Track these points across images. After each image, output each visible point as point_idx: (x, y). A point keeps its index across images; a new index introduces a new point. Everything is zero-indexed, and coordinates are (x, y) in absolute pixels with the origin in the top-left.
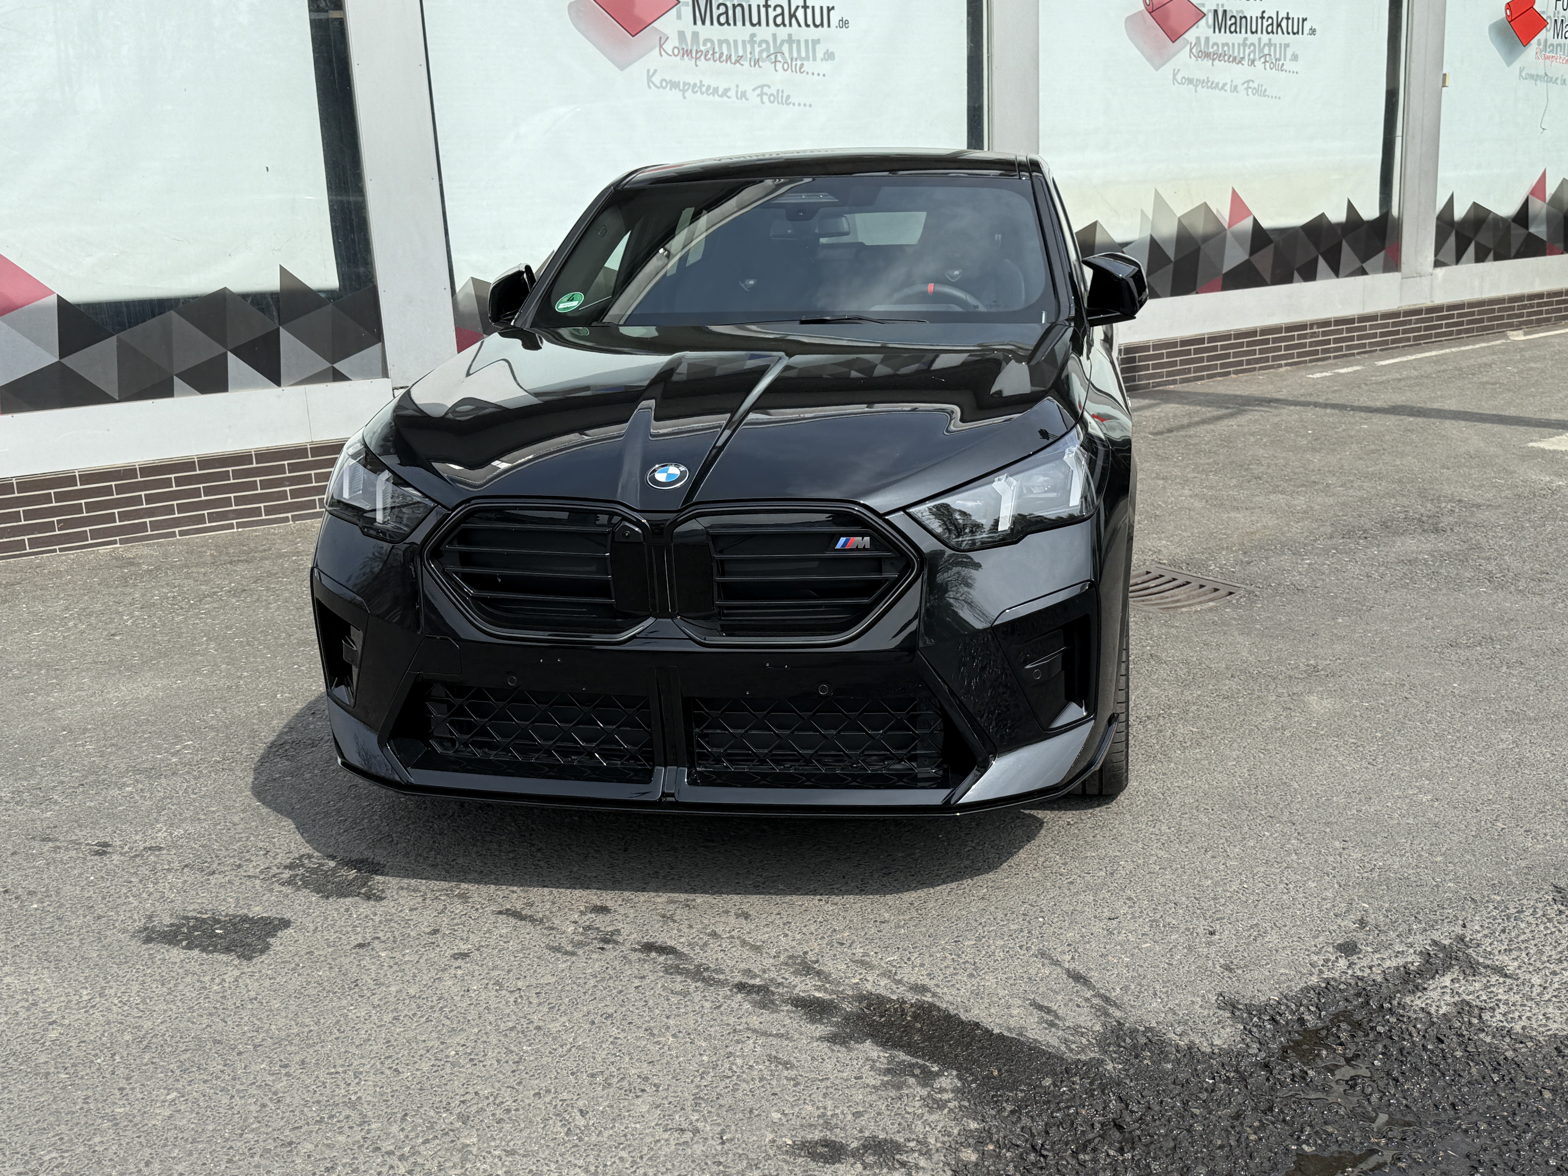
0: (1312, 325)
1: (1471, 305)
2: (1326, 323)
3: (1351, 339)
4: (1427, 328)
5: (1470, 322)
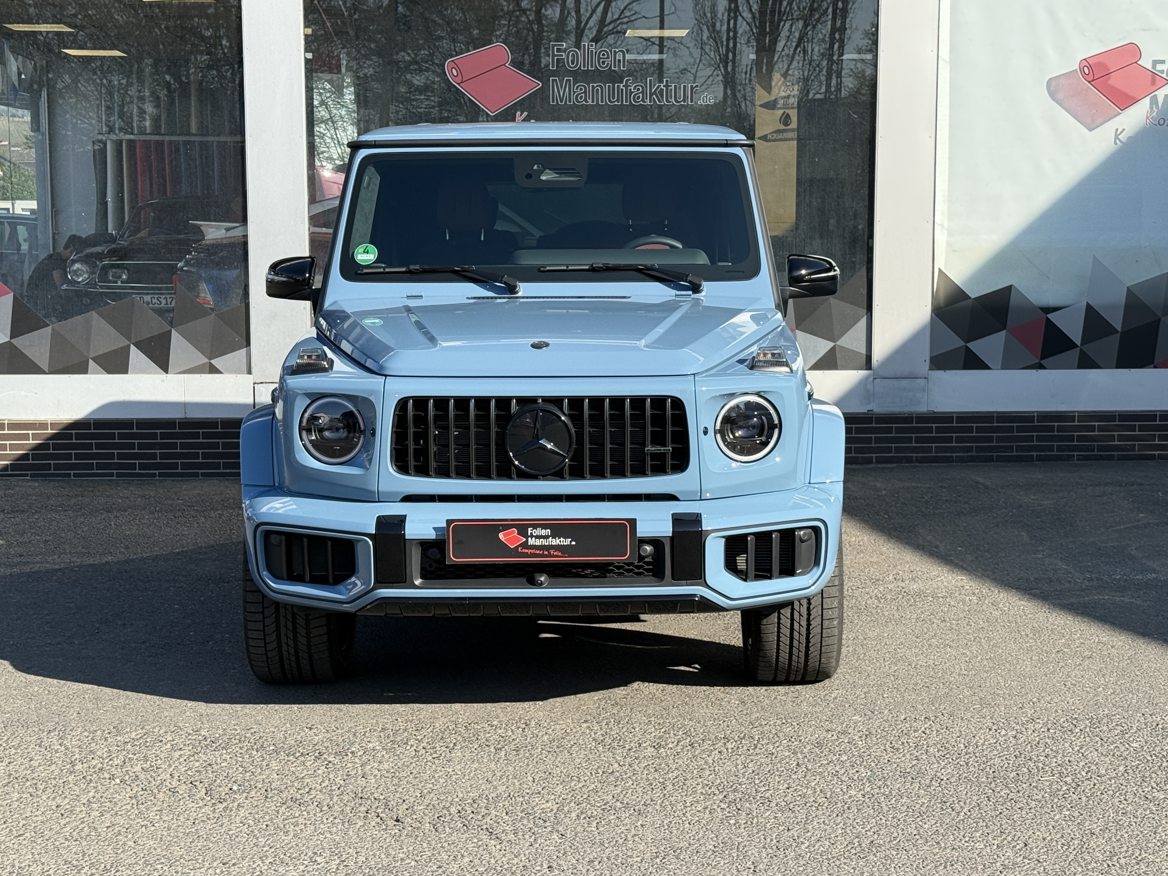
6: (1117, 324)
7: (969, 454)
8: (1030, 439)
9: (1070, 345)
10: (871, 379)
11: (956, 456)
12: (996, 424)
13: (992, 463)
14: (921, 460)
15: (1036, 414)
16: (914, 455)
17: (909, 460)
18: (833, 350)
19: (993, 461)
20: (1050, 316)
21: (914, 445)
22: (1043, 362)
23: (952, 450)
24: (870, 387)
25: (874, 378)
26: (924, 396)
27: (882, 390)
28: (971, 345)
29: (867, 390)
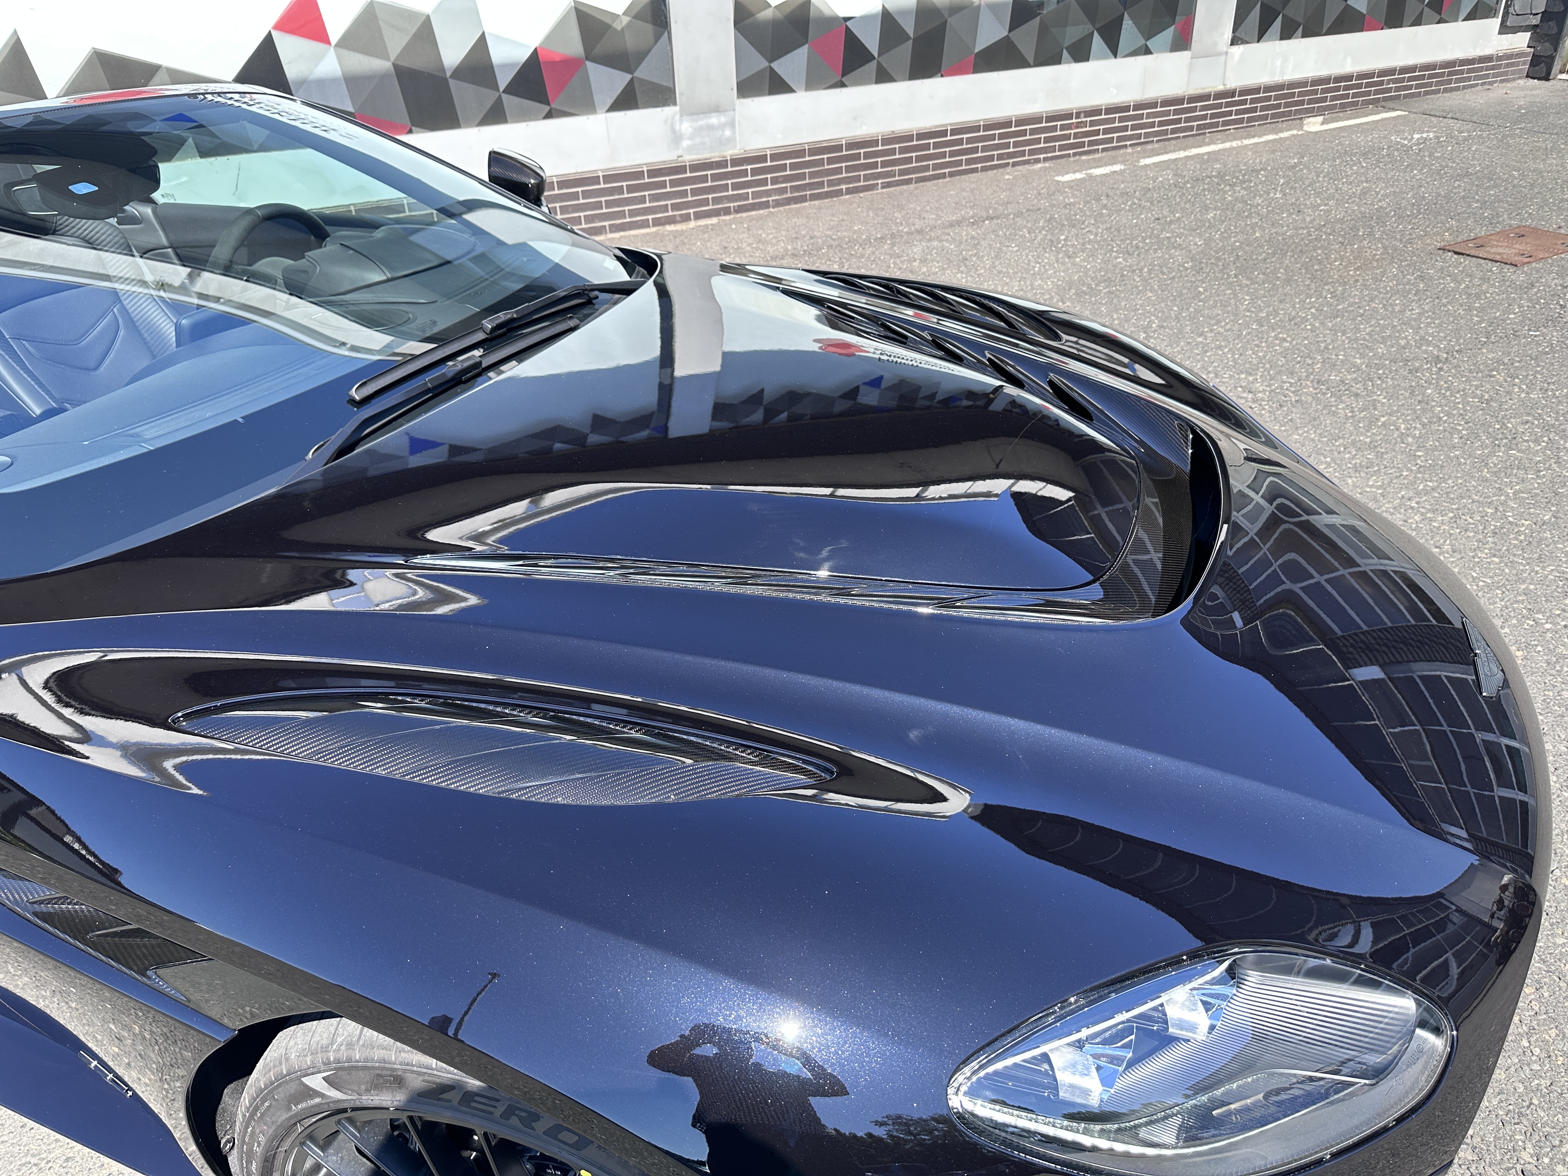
0: (1078, 115)
1: (1268, 89)
2: (1096, 112)
3: (1125, 128)
4: (1213, 116)
5: (1263, 109)
6: (910, 30)
7: (785, 196)
8: (839, 171)
9: (869, 57)
10: (677, 117)
11: (773, 200)
12: (807, 159)
13: (806, 204)
14: (739, 210)
15: (844, 142)
16: (732, 205)
17: (727, 211)
18: (631, 82)
19: (806, 201)
20: (848, 23)
21: (731, 193)
22: (844, 79)
23: (768, 193)
24: (677, 128)
25: (681, 116)
26: (734, 132)
27: (690, 130)
28: (775, 65)
29: (673, 131)
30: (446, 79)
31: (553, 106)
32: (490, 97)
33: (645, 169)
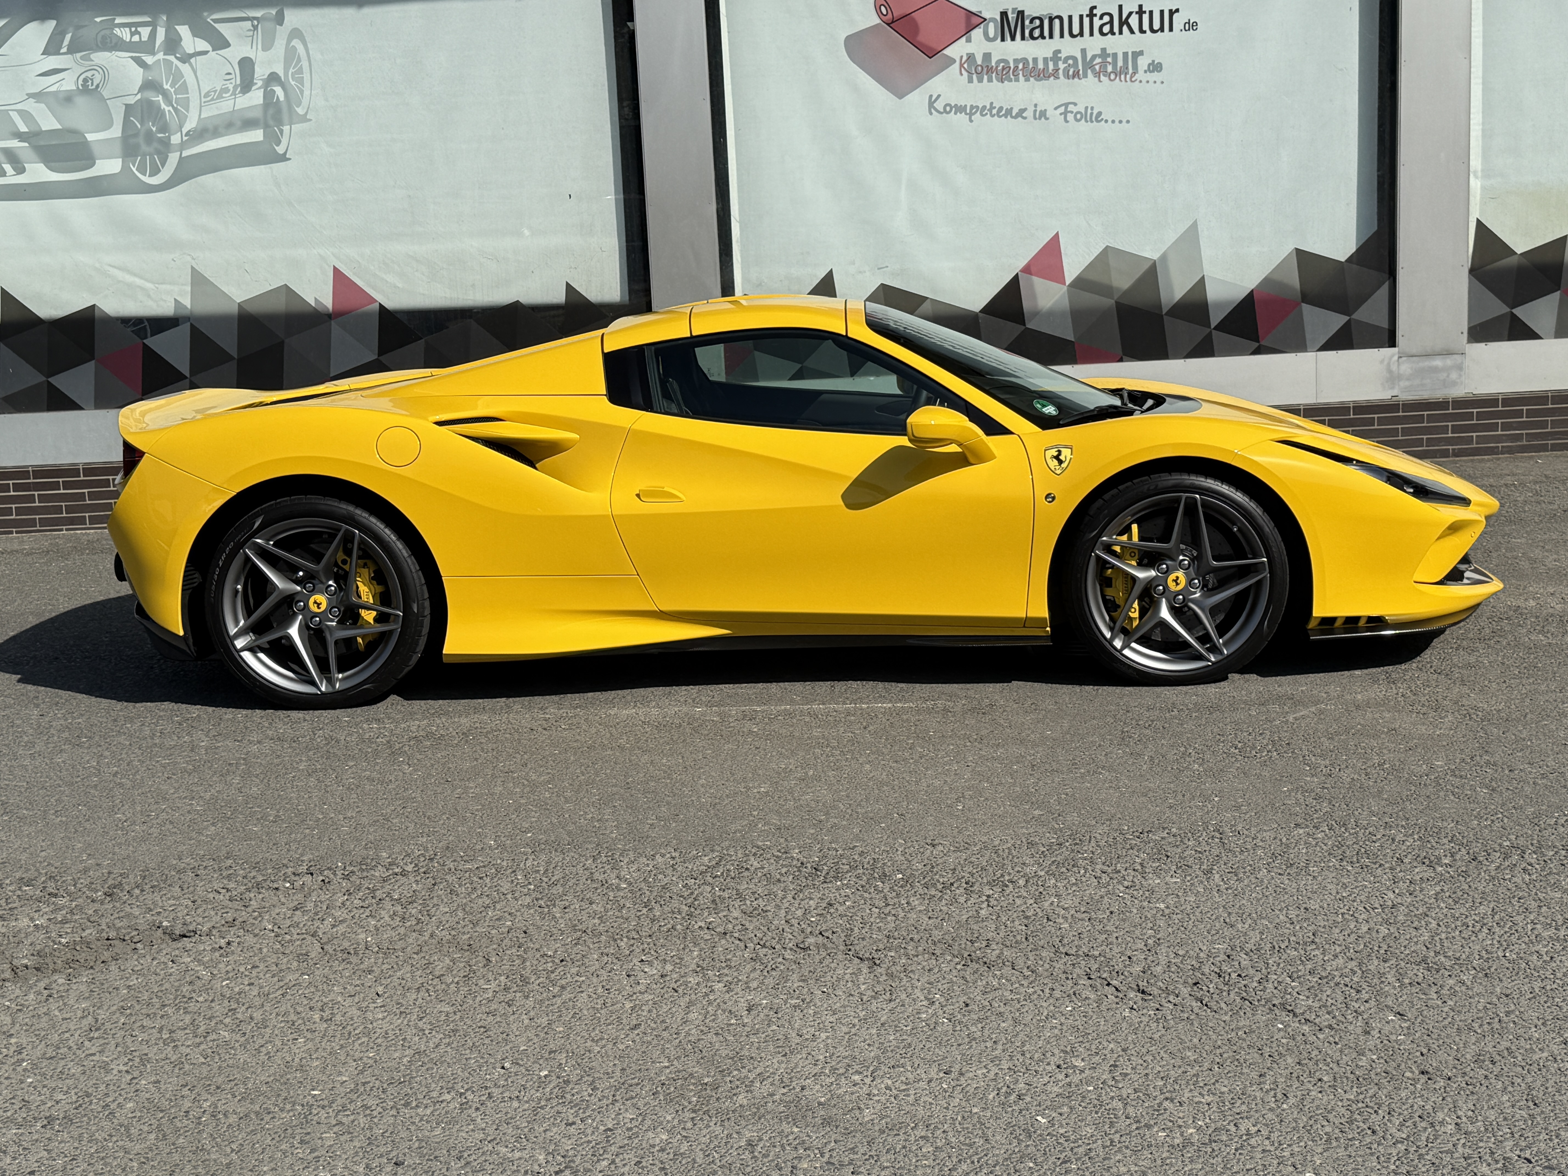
7: (1519, 443)
10: (1396, 358)
11: (1502, 447)
12: (1550, 406)
13: (1547, 453)
14: (1460, 453)
16: (1451, 447)
18: (1348, 323)
21: (1450, 435)
23: (1498, 439)
24: (1394, 368)
25: (1400, 357)
26: (1460, 376)
27: (1409, 371)
28: (1517, 311)
29: (1390, 371)
30: (1162, 316)
31: (1263, 343)
32: (1200, 332)
33: (1351, 405)
